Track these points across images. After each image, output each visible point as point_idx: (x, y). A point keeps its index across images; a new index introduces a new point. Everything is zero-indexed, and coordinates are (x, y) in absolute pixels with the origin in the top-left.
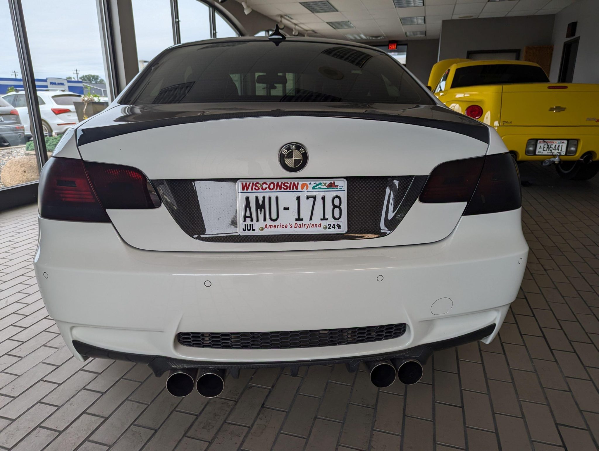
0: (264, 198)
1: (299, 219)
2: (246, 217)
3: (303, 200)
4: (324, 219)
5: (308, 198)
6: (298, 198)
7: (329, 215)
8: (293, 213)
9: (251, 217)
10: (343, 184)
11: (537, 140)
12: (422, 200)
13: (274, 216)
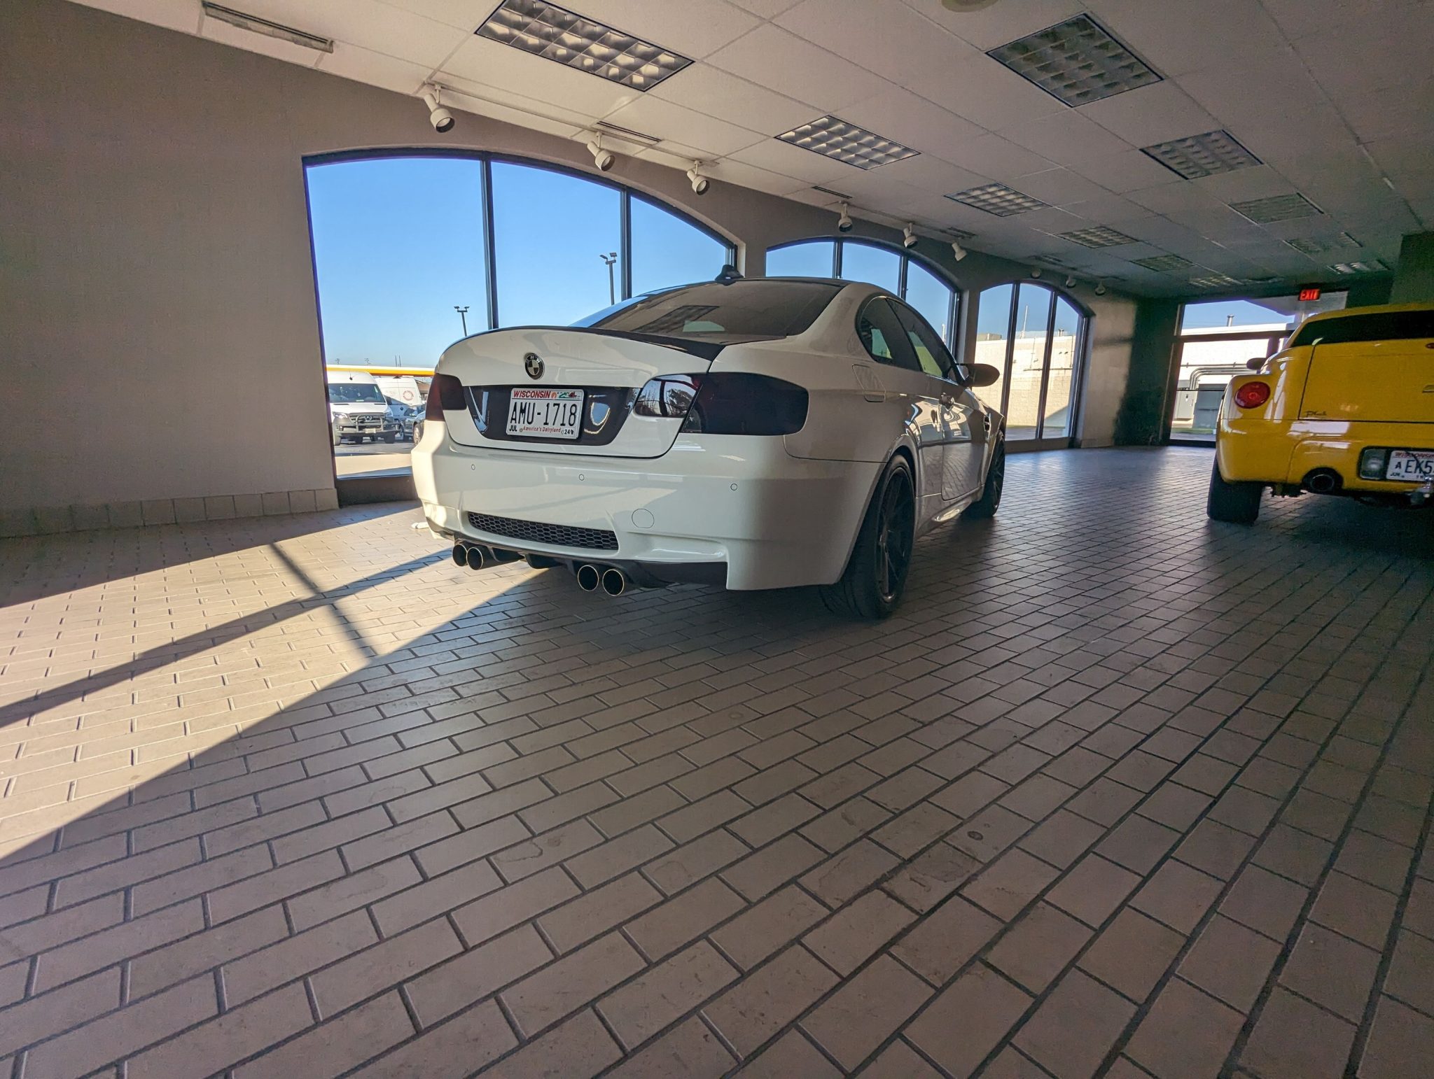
0: (526, 404)
1: (546, 423)
2: (512, 419)
3: (551, 406)
4: (563, 424)
5: (555, 405)
6: (548, 405)
7: (566, 422)
8: (542, 418)
9: (515, 419)
10: (581, 393)
11: (1389, 450)
12: (636, 413)
13: (530, 420)
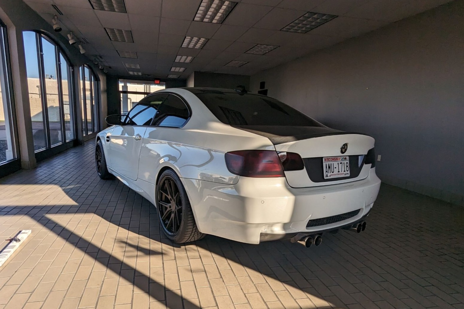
0: (330, 164)
1: (339, 172)
2: (326, 172)
4: (345, 171)
6: (338, 164)
8: (337, 169)
10: (348, 158)
12: (366, 164)
13: (333, 171)
